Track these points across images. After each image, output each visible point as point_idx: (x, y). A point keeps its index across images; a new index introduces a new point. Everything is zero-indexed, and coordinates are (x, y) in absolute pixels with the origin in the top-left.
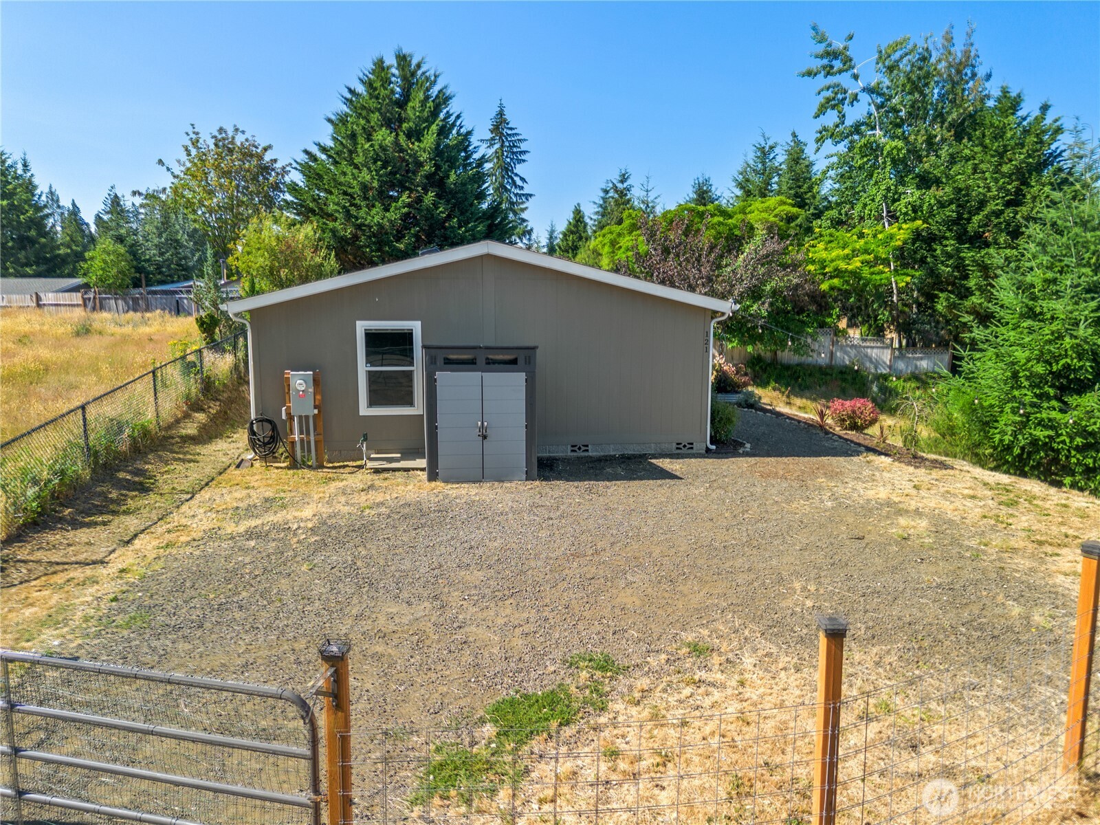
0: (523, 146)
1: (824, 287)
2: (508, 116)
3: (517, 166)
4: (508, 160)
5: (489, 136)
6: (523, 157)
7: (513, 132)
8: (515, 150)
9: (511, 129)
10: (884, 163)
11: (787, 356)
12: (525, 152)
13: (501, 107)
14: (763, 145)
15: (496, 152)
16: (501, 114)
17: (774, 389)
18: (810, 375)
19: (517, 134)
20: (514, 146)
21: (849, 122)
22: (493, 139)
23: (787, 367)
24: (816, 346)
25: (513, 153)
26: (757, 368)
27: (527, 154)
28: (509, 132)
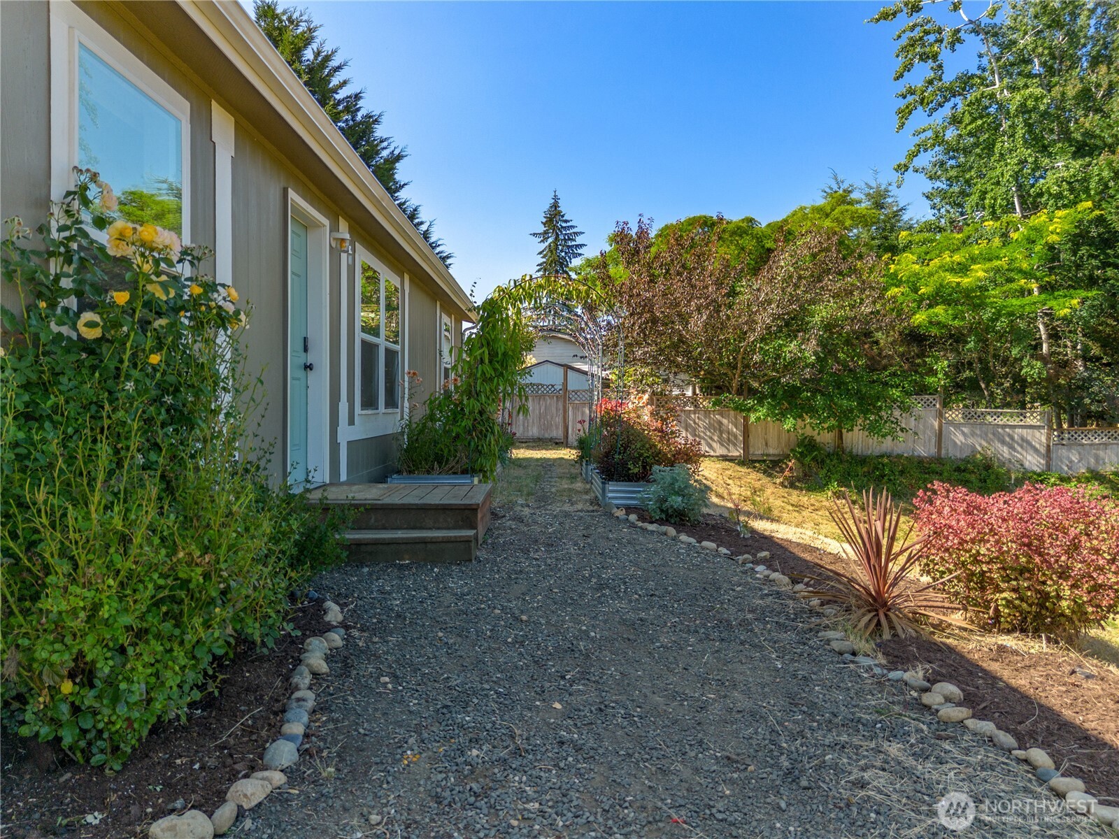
0: (579, 240)
1: (920, 318)
2: (563, 208)
3: (573, 260)
4: (563, 254)
5: (542, 229)
6: (579, 251)
7: (568, 224)
8: (570, 243)
9: (566, 221)
10: (1013, 126)
11: (858, 439)
12: (581, 246)
13: (556, 199)
14: (835, 187)
15: (550, 245)
16: (555, 206)
17: (838, 495)
18: (902, 472)
19: (573, 227)
20: (569, 239)
21: (949, 77)
22: (546, 233)
23: (862, 460)
24: (909, 422)
25: (569, 247)
26: (808, 459)
27: (584, 248)
28: (564, 225)
